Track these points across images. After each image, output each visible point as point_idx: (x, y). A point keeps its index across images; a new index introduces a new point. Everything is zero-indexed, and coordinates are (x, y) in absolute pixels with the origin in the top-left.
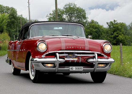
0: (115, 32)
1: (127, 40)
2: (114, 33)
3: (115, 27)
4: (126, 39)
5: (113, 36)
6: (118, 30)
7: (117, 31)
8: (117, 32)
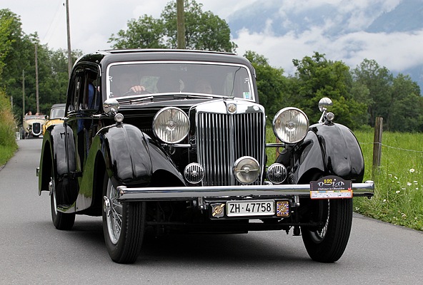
0: (318, 90)
1: (355, 113)
2: (316, 92)
3: (318, 73)
4: (352, 109)
5: (313, 101)
6: (326, 84)
7: (326, 86)
8: (325, 90)
